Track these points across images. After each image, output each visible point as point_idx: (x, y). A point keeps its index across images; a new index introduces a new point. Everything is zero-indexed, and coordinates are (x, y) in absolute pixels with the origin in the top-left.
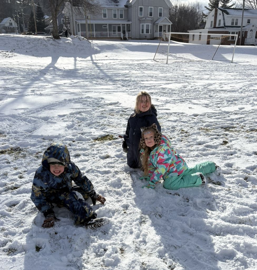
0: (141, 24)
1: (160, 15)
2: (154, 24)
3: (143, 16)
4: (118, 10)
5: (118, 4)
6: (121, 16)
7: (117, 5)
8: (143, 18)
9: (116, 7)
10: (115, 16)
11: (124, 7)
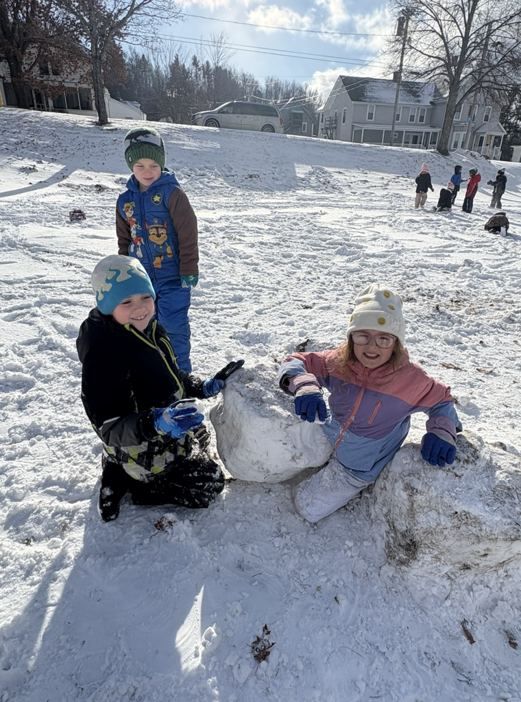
0: (455, 133)
1: (486, 119)
2: (474, 133)
3: (459, 120)
4: (419, 108)
5: (420, 99)
6: (421, 119)
7: (419, 101)
8: (460, 122)
9: (418, 104)
10: (412, 118)
11: (429, 104)
